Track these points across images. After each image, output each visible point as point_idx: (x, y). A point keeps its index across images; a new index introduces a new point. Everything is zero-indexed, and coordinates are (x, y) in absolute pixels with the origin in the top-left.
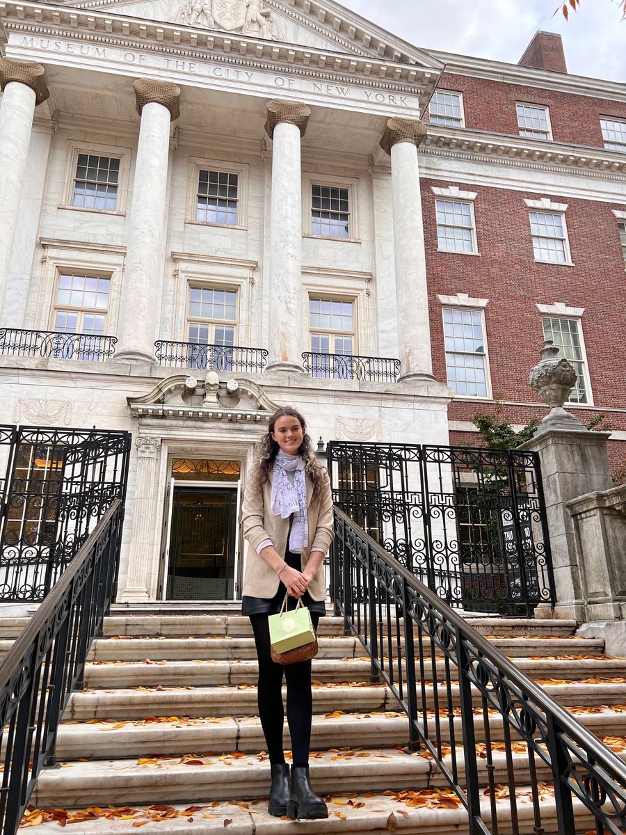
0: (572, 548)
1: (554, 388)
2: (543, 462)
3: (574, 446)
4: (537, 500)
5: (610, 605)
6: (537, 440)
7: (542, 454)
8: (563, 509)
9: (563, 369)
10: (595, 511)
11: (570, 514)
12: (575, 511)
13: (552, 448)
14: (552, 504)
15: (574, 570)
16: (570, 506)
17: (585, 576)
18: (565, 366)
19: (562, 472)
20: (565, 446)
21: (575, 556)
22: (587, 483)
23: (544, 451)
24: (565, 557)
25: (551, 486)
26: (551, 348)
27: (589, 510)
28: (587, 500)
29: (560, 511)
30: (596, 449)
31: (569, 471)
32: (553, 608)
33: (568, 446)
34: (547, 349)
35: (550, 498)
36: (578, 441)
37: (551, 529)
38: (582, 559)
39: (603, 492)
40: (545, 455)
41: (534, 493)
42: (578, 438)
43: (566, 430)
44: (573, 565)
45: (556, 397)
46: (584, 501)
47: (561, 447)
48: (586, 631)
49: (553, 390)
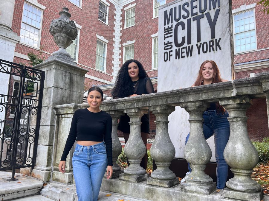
0: (52, 135)
1: (63, 36)
2: (47, 79)
3: (67, 73)
4: (37, 101)
5: (67, 175)
6: (46, 64)
7: (47, 73)
8: (52, 109)
9: (71, 26)
10: (71, 115)
11: (55, 113)
12: (59, 112)
13: (54, 71)
14: (46, 105)
15: (50, 148)
16: (56, 109)
17: (56, 152)
18: (72, 25)
19: (56, 87)
20: (62, 72)
21: (53, 139)
22: (70, 96)
23: (49, 72)
24: (47, 140)
25: (48, 94)
26: (66, 13)
27: (68, 114)
28: (68, 108)
29: (50, 111)
30: (79, 77)
31: (61, 87)
32: (32, 170)
33: (64, 72)
34: (64, 12)
35: (46, 101)
36: (71, 71)
37: (42, 121)
38: (57, 142)
39: (79, 105)
40: (48, 75)
41: (36, 97)
42: (70, 69)
43: (65, 62)
44: (50, 145)
45: (63, 42)
46: (66, 107)
47: (59, 72)
48: (48, 191)
49: (63, 37)
